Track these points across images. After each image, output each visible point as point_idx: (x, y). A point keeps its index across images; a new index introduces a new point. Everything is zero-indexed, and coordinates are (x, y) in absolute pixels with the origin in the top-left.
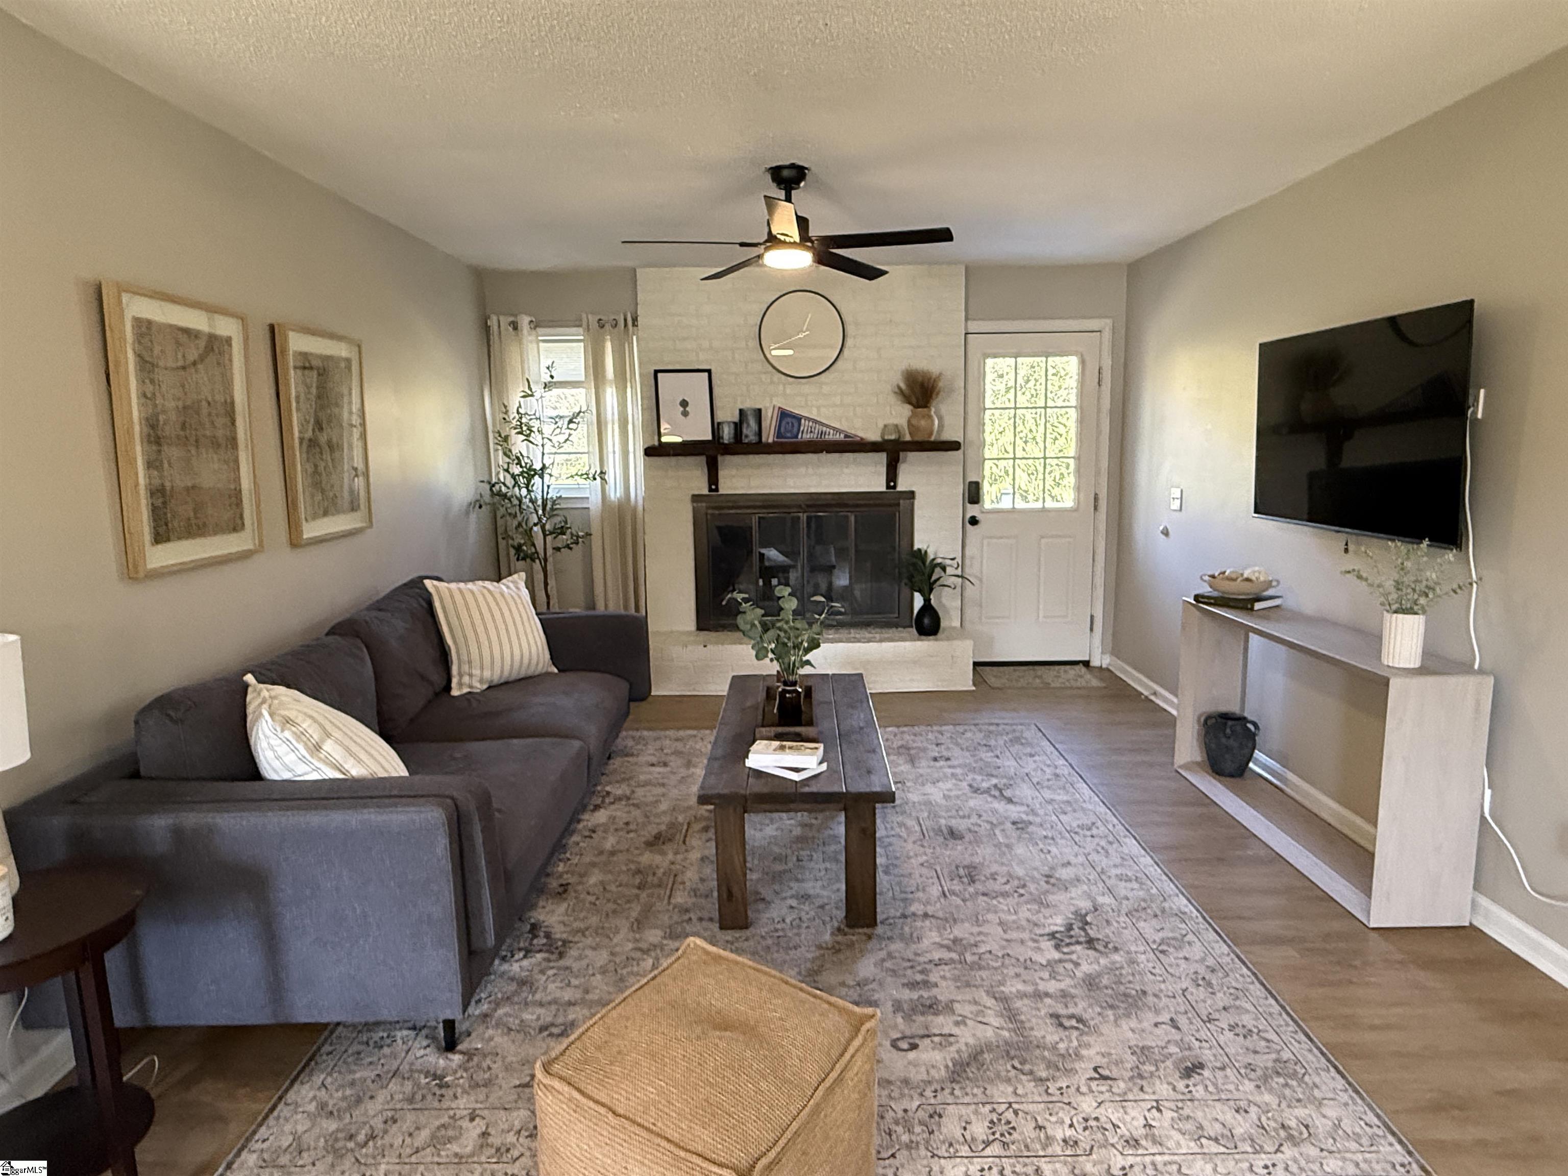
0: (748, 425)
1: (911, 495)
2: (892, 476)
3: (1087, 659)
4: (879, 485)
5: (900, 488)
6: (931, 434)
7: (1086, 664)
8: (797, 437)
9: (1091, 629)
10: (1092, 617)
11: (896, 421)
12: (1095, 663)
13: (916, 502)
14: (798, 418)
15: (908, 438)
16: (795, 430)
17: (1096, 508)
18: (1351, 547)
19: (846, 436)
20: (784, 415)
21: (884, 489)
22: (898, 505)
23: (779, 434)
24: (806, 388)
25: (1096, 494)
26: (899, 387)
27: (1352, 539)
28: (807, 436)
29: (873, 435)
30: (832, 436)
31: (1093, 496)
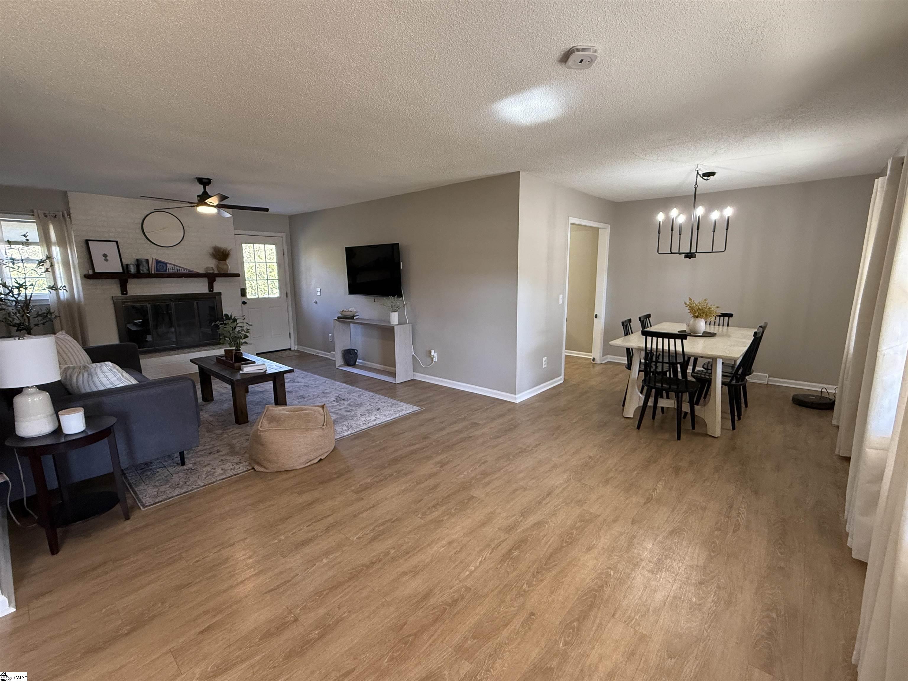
0: (143, 266)
1: (220, 294)
2: (211, 287)
3: (289, 348)
4: (206, 290)
5: (215, 291)
6: (228, 271)
7: (290, 349)
8: (166, 271)
9: (290, 338)
10: (290, 333)
11: (211, 266)
12: (293, 349)
13: (222, 296)
14: (166, 264)
15: (216, 272)
16: (165, 269)
17: (287, 297)
18: (376, 300)
19: (189, 271)
20: (158, 262)
21: (208, 292)
22: (215, 298)
23: (157, 270)
24: (167, 251)
25: (286, 292)
26: (213, 253)
27: (376, 298)
28: (171, 271)
29: (201, 271)
30: (182, 271)
31: (285, 293)
